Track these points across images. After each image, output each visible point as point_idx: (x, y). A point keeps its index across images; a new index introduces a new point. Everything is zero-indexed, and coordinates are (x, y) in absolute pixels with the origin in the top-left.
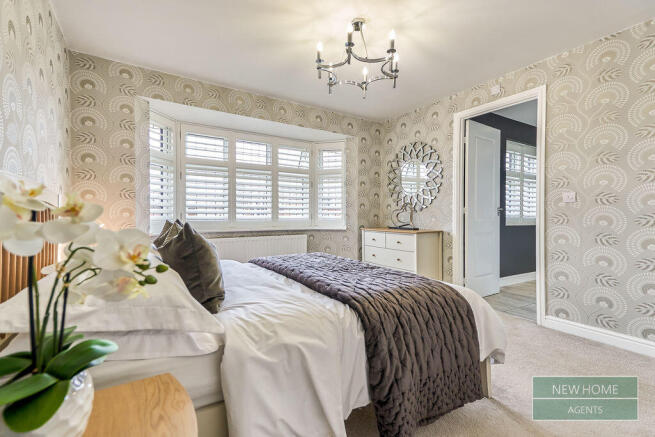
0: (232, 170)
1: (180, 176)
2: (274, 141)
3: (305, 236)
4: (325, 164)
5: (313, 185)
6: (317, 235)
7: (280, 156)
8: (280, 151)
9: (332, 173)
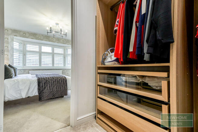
0: (40, 53)
1: (24, 55)
2: (53, 47)
3: (61, 70)
4: (68, 52)
5: (64, 58)
6: (65, 70)
7: (54, 50)
8: (55, 49)
9: (70, 54)
